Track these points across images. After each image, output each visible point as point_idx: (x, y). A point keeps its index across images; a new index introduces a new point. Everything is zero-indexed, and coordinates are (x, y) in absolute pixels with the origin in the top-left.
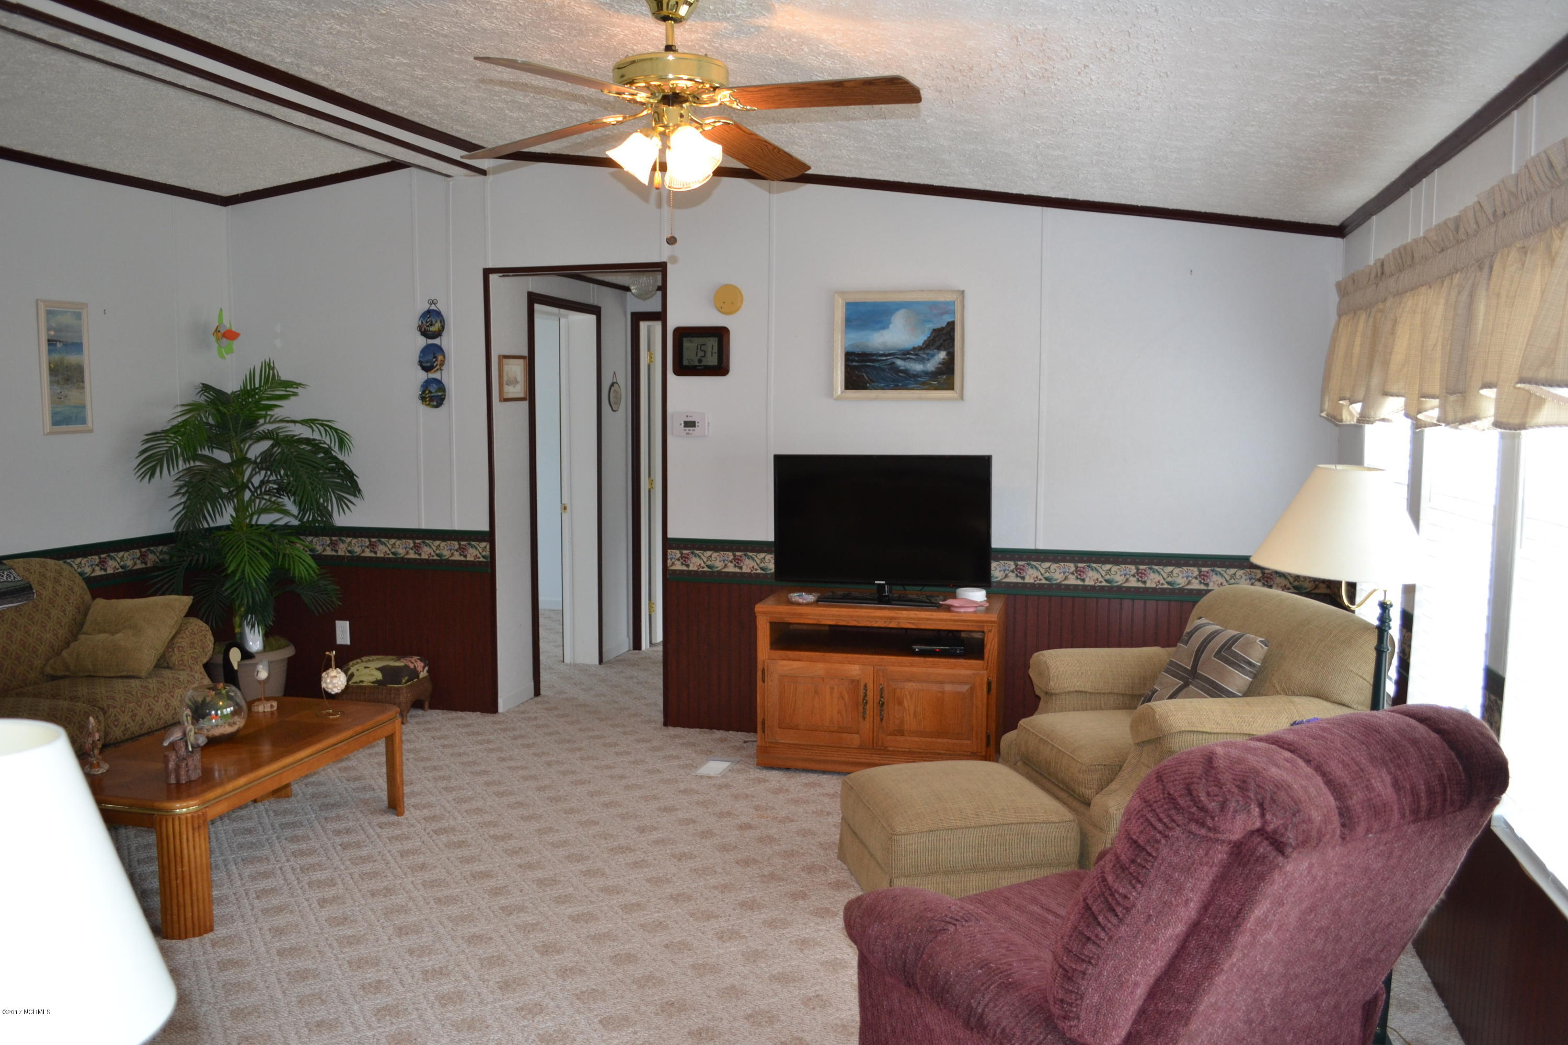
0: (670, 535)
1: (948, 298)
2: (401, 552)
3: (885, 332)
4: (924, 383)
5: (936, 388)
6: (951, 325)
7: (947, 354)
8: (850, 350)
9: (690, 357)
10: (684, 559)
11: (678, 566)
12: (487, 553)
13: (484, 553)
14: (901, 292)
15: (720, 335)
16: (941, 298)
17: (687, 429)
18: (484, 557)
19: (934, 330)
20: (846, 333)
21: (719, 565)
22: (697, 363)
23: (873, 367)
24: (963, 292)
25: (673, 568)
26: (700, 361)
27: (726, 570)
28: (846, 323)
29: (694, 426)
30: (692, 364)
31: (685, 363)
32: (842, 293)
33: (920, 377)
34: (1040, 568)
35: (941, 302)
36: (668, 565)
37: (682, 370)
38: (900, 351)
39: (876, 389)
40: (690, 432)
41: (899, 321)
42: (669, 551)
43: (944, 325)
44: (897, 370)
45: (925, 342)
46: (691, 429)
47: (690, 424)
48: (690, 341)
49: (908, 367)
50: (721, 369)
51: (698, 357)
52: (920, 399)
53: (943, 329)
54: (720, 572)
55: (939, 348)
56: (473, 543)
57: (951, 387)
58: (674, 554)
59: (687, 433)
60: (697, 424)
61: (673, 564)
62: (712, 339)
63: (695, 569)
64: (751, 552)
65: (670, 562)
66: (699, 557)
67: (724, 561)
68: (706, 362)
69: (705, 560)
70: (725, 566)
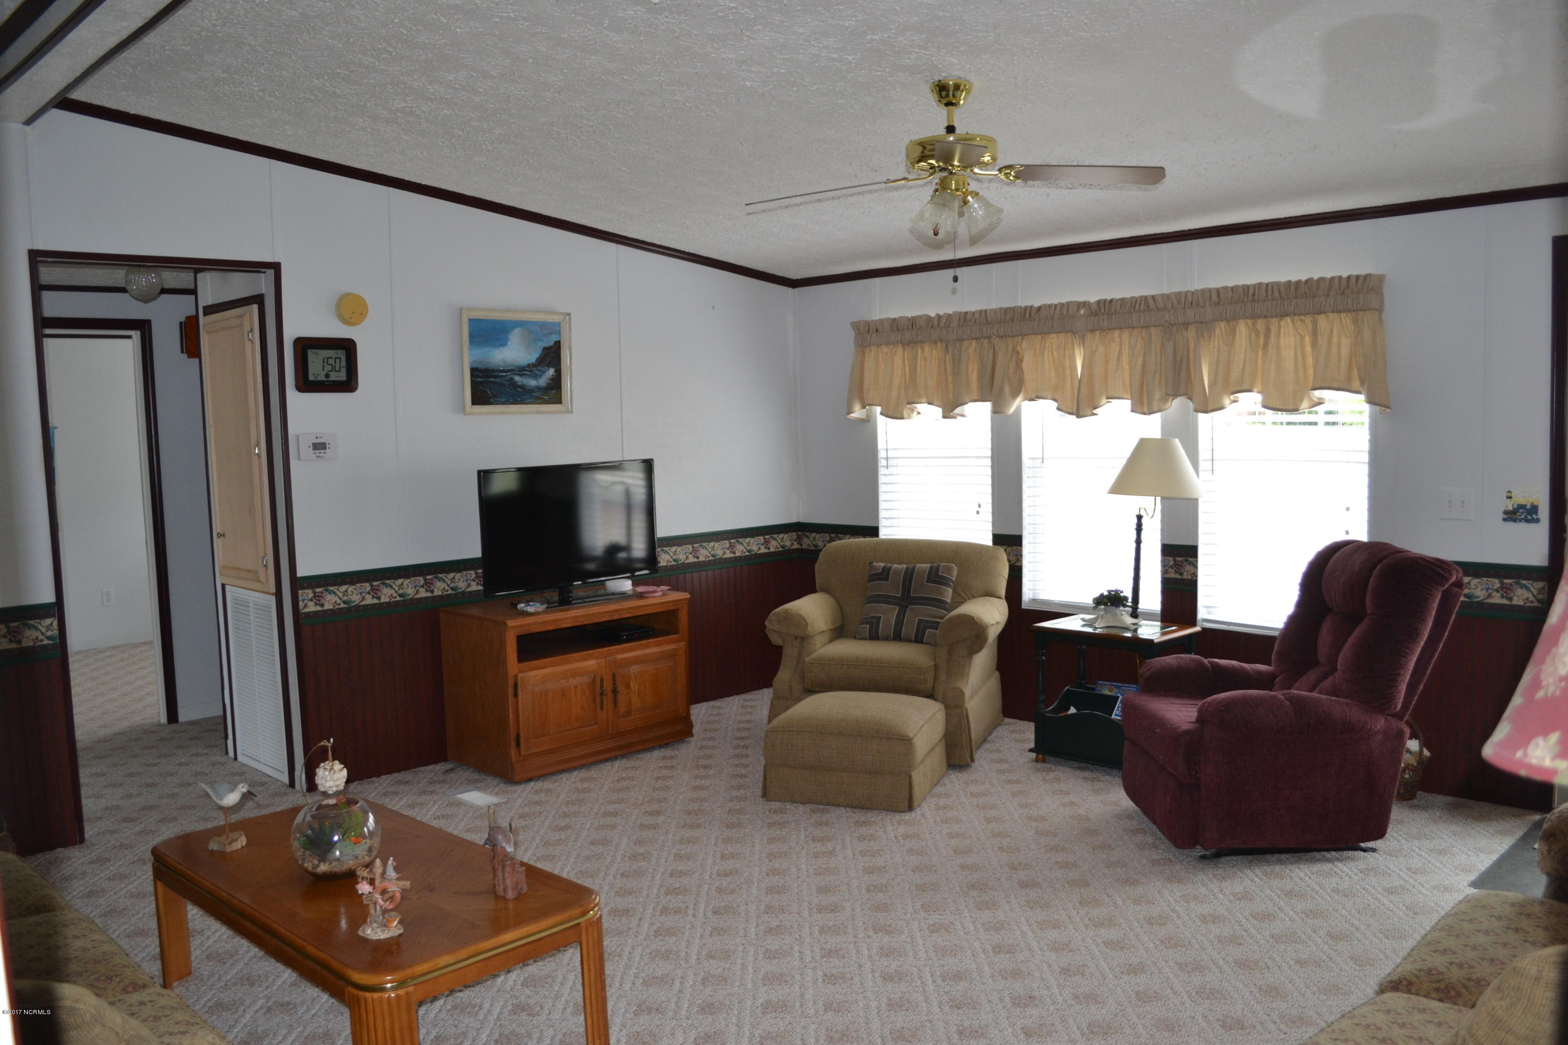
0: (301, 573)
1: (556, 318)
3: (504, 349)
4: (538, 398)
5: (548, 403)
6: (558, 344)
7: (556, 371)
8: (475, 366)
9: (316, 370)
10: (317, 598)
11: (312, 608)
12: (55, 632)
13: (49, 633)
14: (522, 311)
15: (348, 347)
16: (550, 318)
17: (317, 452)
18: (48, 638)
19: (544, 348)
20: (470, 349)
21: (355, 598)
22: (324, 379)
23: (496, 382)
24: (569, 314)
25: (306, 610)
26: (327, 376)
28: (470, 340)
29: (325, 448)
30: (320, 379)
31: (311, 378)
32: (469, 309)
33: (534, 392)
35: (549, 323)
36: (300, 608)
37: (306, 385)
38: (517, 367)
39: (498, 404)
40: (321, 455)
41: (515, 337)
42: (300, 592)
43: (552, 344)
45: (538, 359)
46: (322, 451)
47: (319, 446)
48: (315, 353)
49: (525, 383)
50: (349, 384)
51: (326, 372)
52: (538, 412)
53: (551, 347)
55: (549, 366)
57: (559, 401)
58: (306, 594)
59: (318, 457)
60: (327, 446)
61: (305, 606)
62: (339, 351)
63: (331, 607)
64: (388, 579)
65: (301, 604)
66: (334, 593)
67: (361, 593)
68: (334, 377)
69: (341, 595)
70: (363, 599)
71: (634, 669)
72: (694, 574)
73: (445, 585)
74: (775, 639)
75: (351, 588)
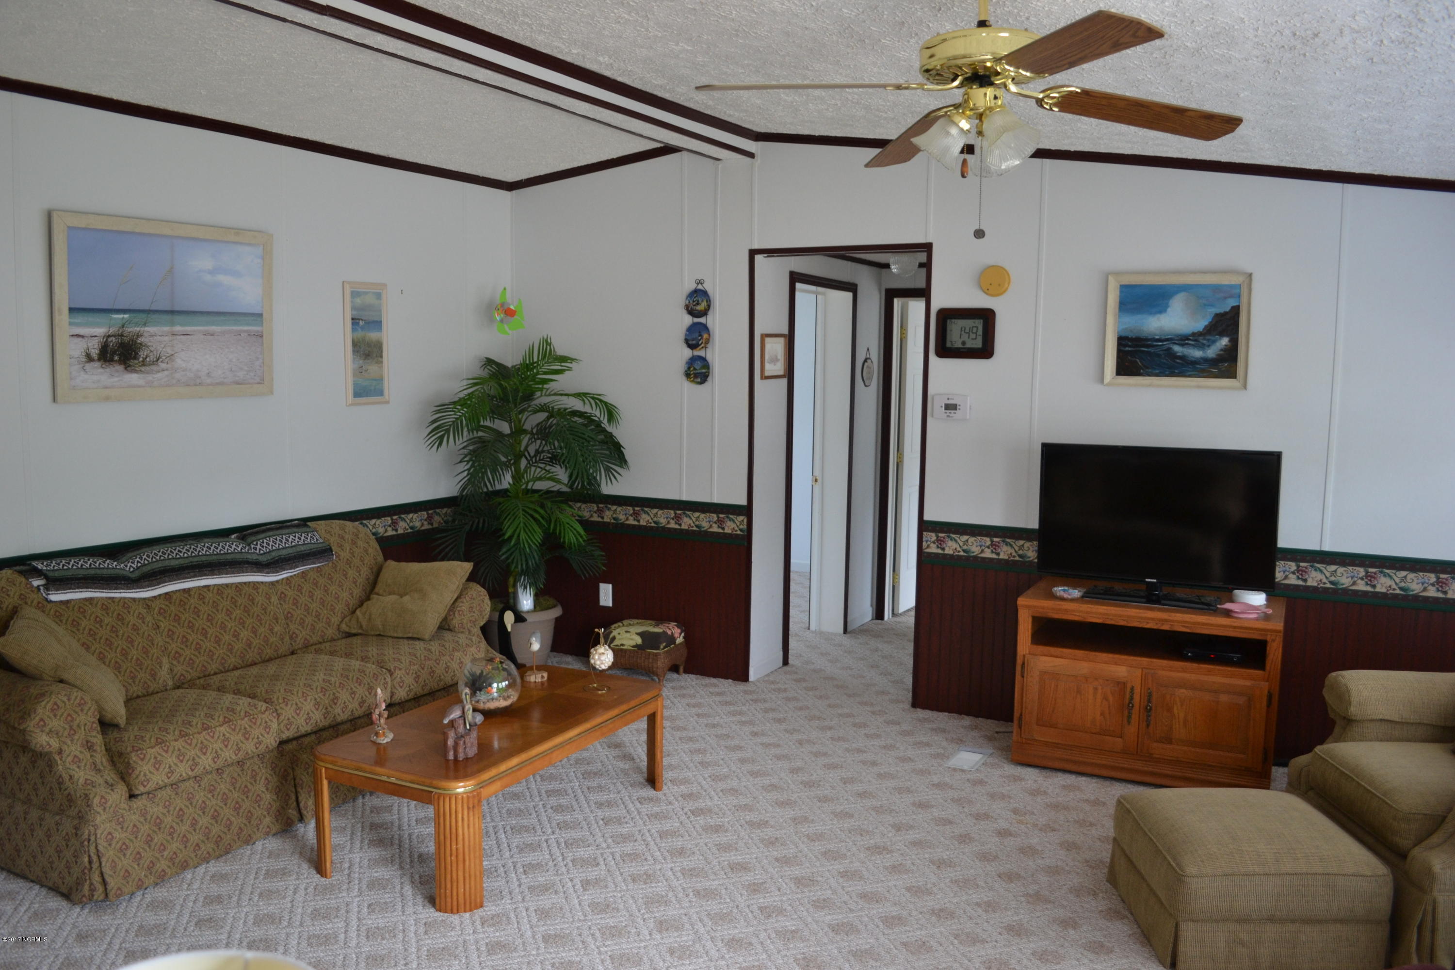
0: (927, 517)
1: (1234, 280)
2: (663, 521)
6: (1236, 310)
8: (1124, 334)
9: (953, 339)
10: (940, 542)
11: (934, 549)
12: (744, 527)
13: (741, 527)
14: (1186, 273)
15: (987, 317)
16: (1225, 280)
17: (948, 411)
18: (741, 530)
19: (1217, 315)
21: (975, 550)
22: (960, 346)
24: (1250, 275)
25: (928, 550)
26: (964, 343)
27: (983, 555)
29: (956, 409)
30: (955, 346)
31: (948, 345)
32: (1117, 274)
34: (1325, 571)
36: (923, 548)
37: (945, 351)
38: (1178, 336)
40: (951, 415)
42: (925, 533)
43: (1228, 309)
45: (1206, 327)
46: (952, 411)
47: (951, 407)
48: (954, 322)
50: (985, 351)
51: (962, 339)
52: (1199, 387)
53: (1226, 313)
54: (976, 557)
55: (1222, 334)
56: (731, 516)
58: (930, 537)
59: (948, 416)
60: (958, 407)
61: (928, 547)
62: (977, 321)
63: (951, 552)
64: (1009, 538)
65: (924, 544)
66: (956, 541)
67: (981, 546)
68: (970, 344)
69: (961, 544)
70: (982, 551)
75: (972, 540)
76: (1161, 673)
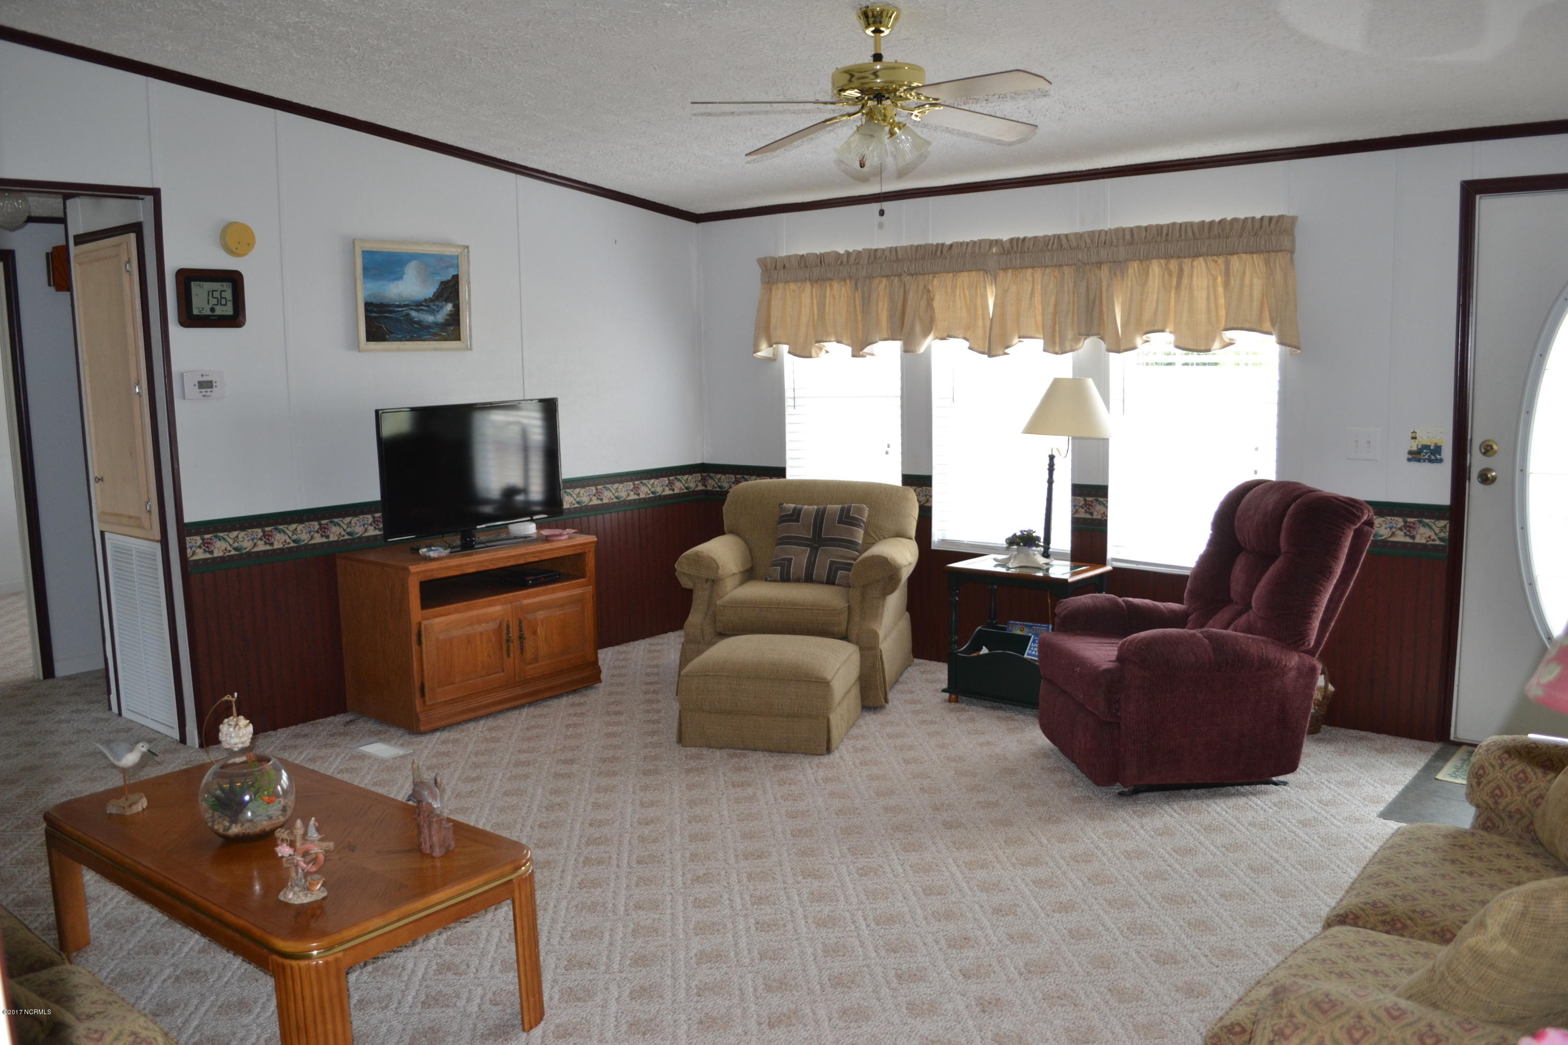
0: (188, 518)
1: (454, 251)
3: (400, 283)
4: (436, 334)
5: (446, 339)
6: (456, 278)
7: (454, 306)
8: (369, 301)
9: (201, 302)
10: (206, 545)
11: (201, 555)
14: (416, 243)
15: (234, 279)
16: (448, 251)
17: (203, 390)
19: (442, 283)
20: (364, 283)
21: (247, 545)
22: (209, 313)
23: (391, 318)
24: (467, 247)
25: (195, 558)
26: (212, 310)
28: (364, 274)
29: (211, 387)
30: (204, 313)
31: (195, 312)
32: (362, 240)
33: (432, 329)
35: (447, 256)
36: (189, 556)
37: (190, 319)
39: (394, 341)
40: (208, 394)
41: (411, 271)
42: (188, 538)
43: (450, 278)
44: (411, 321)
45: (435, 293)
46: (209, 390)
47: (206, 385)
48: (199, 285)
49: (421, 319)
50: (235, 319)
51: (210, 306)
52: (436, 349)
53: (448, 281)
55: (447, 300)
57: (458, 338)
58: (194, 541)
59: (204, 396)
60: (214, 384)
61: (194, 553)
62: (225, 284)
63: (221, 554)
64: (281, 524)
65: (189, 551)
66: (224, 539)
67: (253, 540)
68: (219, 311)
69: (231, 542)
70: (255, 545)
71: (540, 615)
72: (598, 516)
73: (341, 530)
74: (686, 583)
75: (242, 534)
76: (526, 602)
